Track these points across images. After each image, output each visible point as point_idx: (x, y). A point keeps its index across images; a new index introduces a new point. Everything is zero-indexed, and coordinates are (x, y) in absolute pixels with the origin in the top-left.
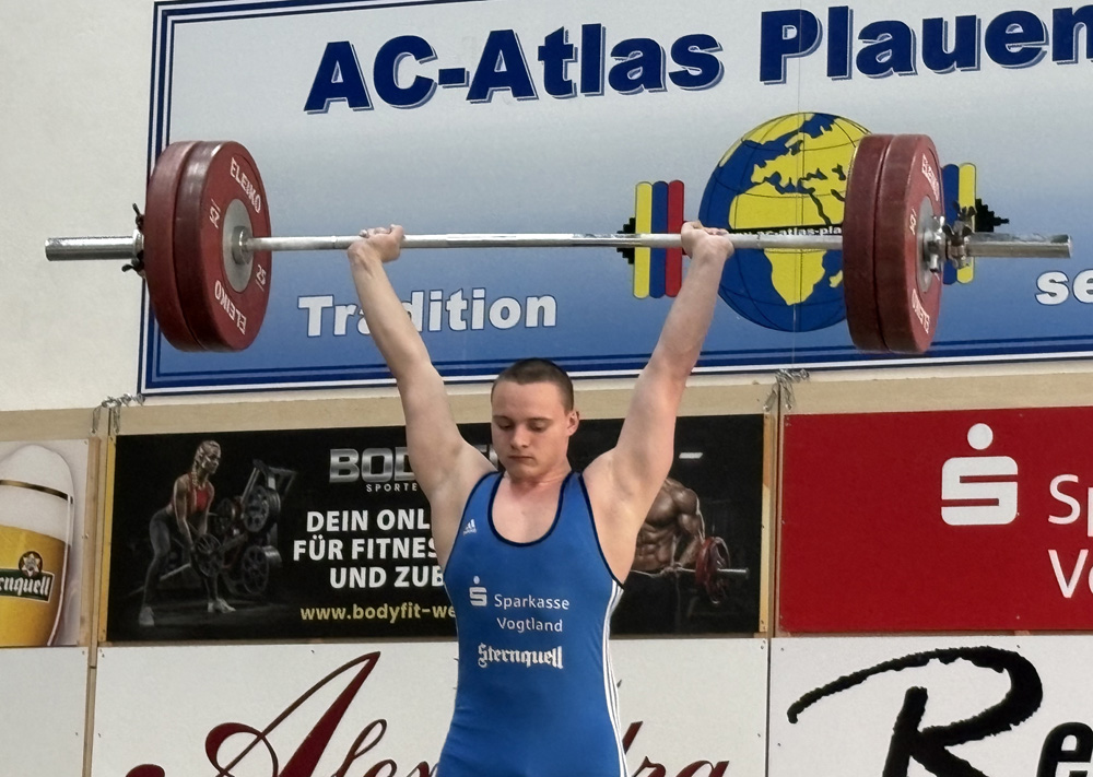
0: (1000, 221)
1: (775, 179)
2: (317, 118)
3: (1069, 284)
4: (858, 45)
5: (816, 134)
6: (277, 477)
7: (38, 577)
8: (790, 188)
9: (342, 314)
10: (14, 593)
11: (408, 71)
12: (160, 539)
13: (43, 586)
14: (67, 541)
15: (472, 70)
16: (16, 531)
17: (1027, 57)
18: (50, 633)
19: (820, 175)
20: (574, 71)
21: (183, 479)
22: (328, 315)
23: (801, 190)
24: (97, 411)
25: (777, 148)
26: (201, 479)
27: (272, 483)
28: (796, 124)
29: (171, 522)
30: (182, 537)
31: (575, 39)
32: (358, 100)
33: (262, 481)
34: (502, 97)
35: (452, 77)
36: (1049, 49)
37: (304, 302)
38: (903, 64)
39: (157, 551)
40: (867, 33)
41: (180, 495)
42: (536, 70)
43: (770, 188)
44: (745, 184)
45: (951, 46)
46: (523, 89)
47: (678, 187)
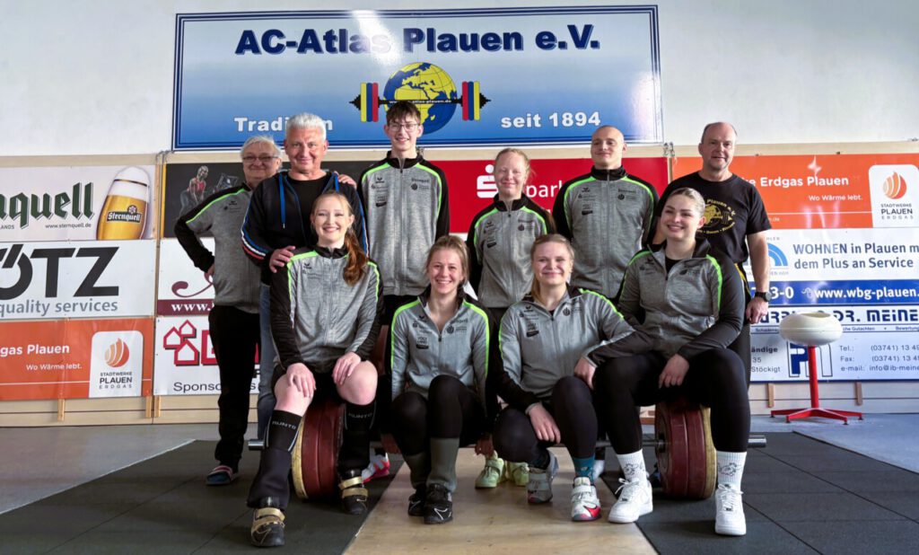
0: (488, 101)
1: (410, 84)
2: (240, 56)
3: (512, 121)
4: (437, 41)
5: (424, 69)
6: (231, 179)
7: (135, 214)
8: (415, 87)
9: (251, 124)
10: (125, 220)
11: (274, 42)
12: (185, 200)
13: (138, 218)
14: (147, 201)
15: (299, 41)
16: (126, 198)
17: (495, 48)
18: (141, 235)
19: (426, 83)
20: (336, 44)
21: (193, 180)
22: (246, 125)
23: (419, 87)
24: (157, 155)
25: (411, 74)
26: (200, 179)
27: (229, 181)
28: (416, 66)
29: (189, 195)
30: (193, 200)
31: (337, 34)
32: (256, 50)
33: (225, 180)
34: (310, 52)
35: (291, 44)
36: (502, 45)
37: (236, 120)
38: (453, 48)
39: (183, 204)
40: (440, 37)
41: (192, 185)
42: (323, 44)
43: (408, 87)
44: (399, 85)
45: (469, 43)
46: (318, 49)
47: (376, 85)
